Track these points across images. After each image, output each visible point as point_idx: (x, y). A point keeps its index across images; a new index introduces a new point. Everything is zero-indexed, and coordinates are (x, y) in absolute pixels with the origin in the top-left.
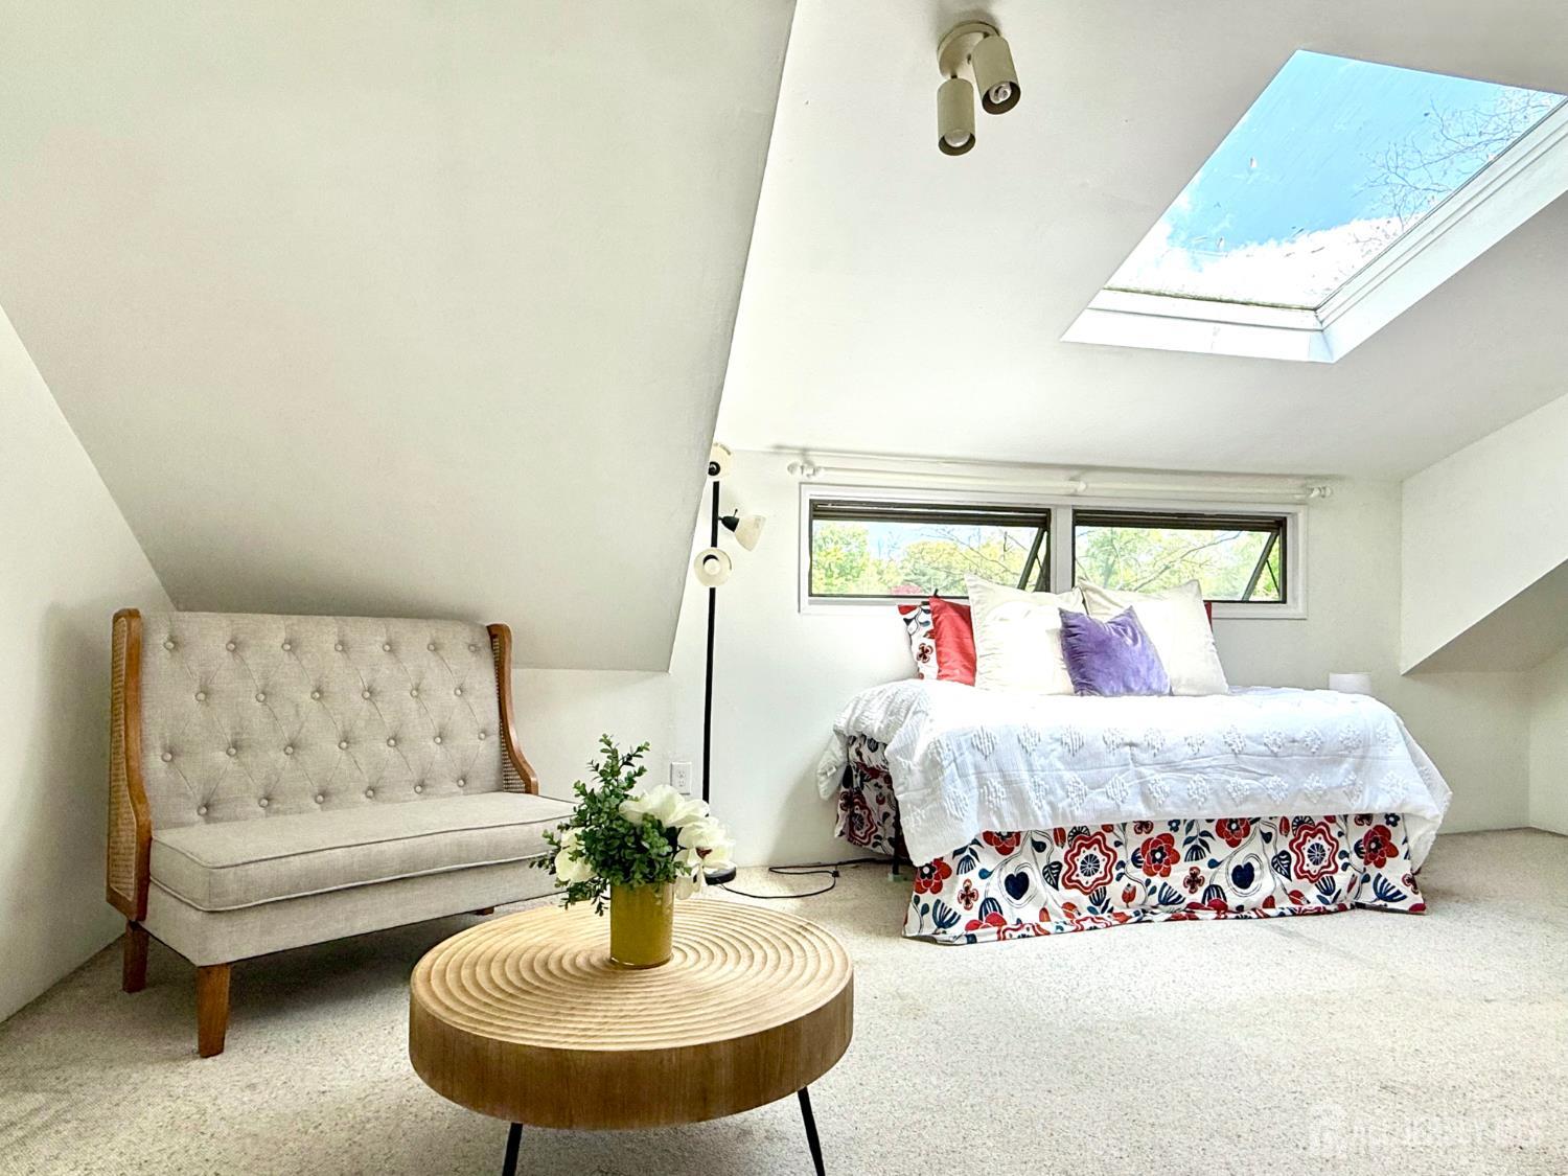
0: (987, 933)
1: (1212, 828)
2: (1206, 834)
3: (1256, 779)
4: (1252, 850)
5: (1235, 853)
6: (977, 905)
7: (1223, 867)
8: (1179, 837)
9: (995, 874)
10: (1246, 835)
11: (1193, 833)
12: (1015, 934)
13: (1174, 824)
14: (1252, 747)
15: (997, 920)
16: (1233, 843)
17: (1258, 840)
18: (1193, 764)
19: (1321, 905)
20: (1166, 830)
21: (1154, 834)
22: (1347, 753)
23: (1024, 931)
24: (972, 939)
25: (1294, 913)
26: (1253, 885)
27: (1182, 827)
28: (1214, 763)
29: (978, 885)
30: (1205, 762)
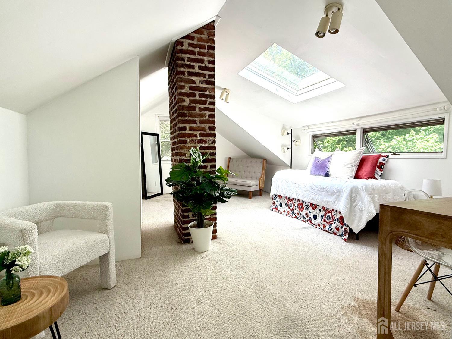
0: (275, 210)
1: (309, 204)
2: (308, 205)
3: (315, 195)
4: (316, 212)
5: (314, 211)
6: (275, 205)
7: (311, 213)
8: (304, 205)
9: (279, 202)
10: (316, 208)
11: (306, 204)
12: (278, 212)
13: (303, 202)
14: (315, 188)
15: (277, 209)
16: (314, 209)
17: (318, 210)
18: (304, 189)
19: (328, 230)
20: (302, 202)
21: (300, 202)
22: (335, 193)
23: (279, 212)
24: (273, 210)
25: (322, 229)
26: (317, 220)
27: (304, 203)
28: (308, 190)
29: (276, 202)
30: (306, 189)
